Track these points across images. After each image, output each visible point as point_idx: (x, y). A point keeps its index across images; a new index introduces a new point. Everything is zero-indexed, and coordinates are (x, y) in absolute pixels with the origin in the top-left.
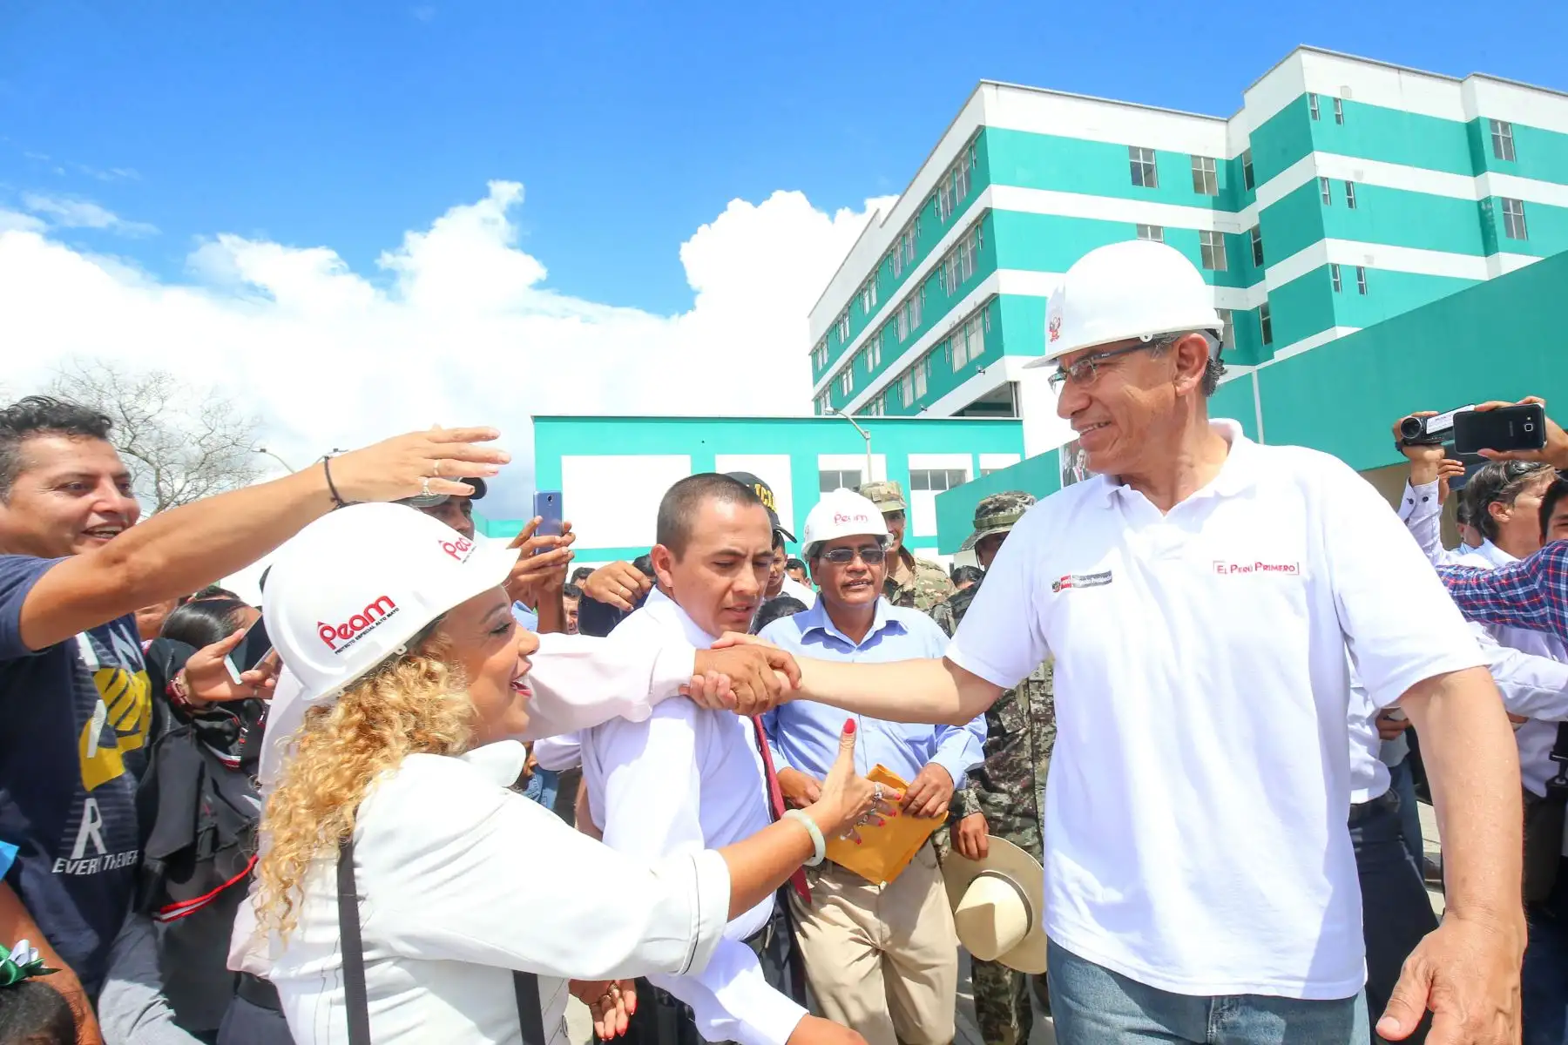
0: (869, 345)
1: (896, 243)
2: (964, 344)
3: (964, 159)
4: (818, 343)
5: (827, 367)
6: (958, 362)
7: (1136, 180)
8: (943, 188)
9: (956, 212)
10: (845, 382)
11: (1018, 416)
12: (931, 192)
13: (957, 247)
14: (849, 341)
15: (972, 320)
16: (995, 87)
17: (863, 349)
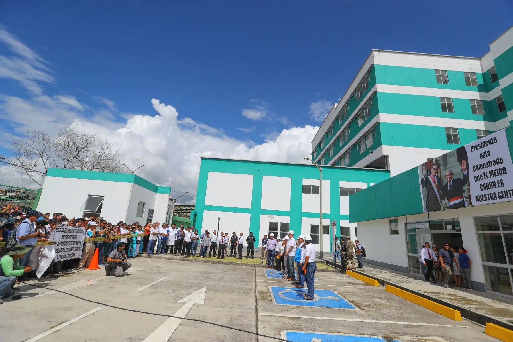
0: (330, 149)
1: (340, 113)
2: (365, 143)
3: (366, 79)
4: (314, 150)
5: (316, 158)
6: (362, 151)
7: (439, 81)
8: (358, 90)
9: (362, 97)
10: (322, 162)
11: (387, 169)
12: (353, 92)
13: (362, 109)
14: (323, 148)
15: (368, 134)
16: (378, 51)
17: (328, 151)
